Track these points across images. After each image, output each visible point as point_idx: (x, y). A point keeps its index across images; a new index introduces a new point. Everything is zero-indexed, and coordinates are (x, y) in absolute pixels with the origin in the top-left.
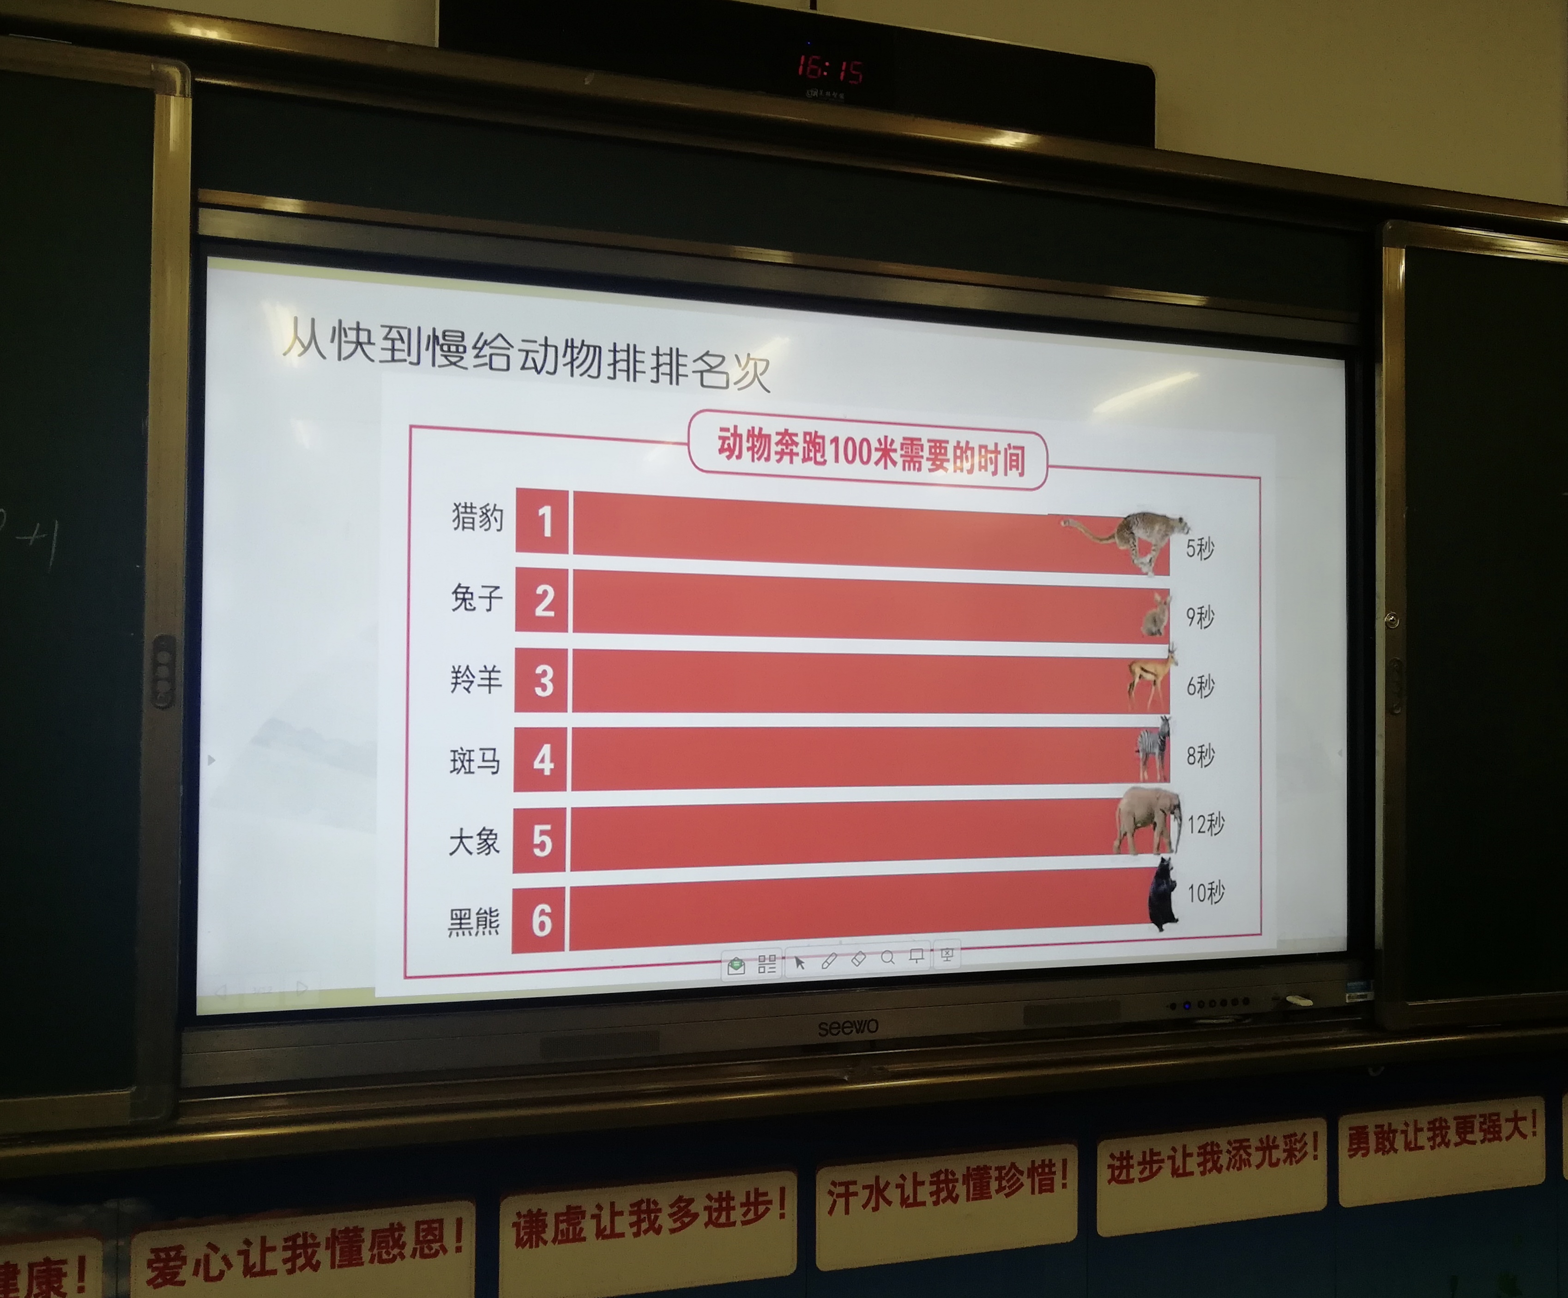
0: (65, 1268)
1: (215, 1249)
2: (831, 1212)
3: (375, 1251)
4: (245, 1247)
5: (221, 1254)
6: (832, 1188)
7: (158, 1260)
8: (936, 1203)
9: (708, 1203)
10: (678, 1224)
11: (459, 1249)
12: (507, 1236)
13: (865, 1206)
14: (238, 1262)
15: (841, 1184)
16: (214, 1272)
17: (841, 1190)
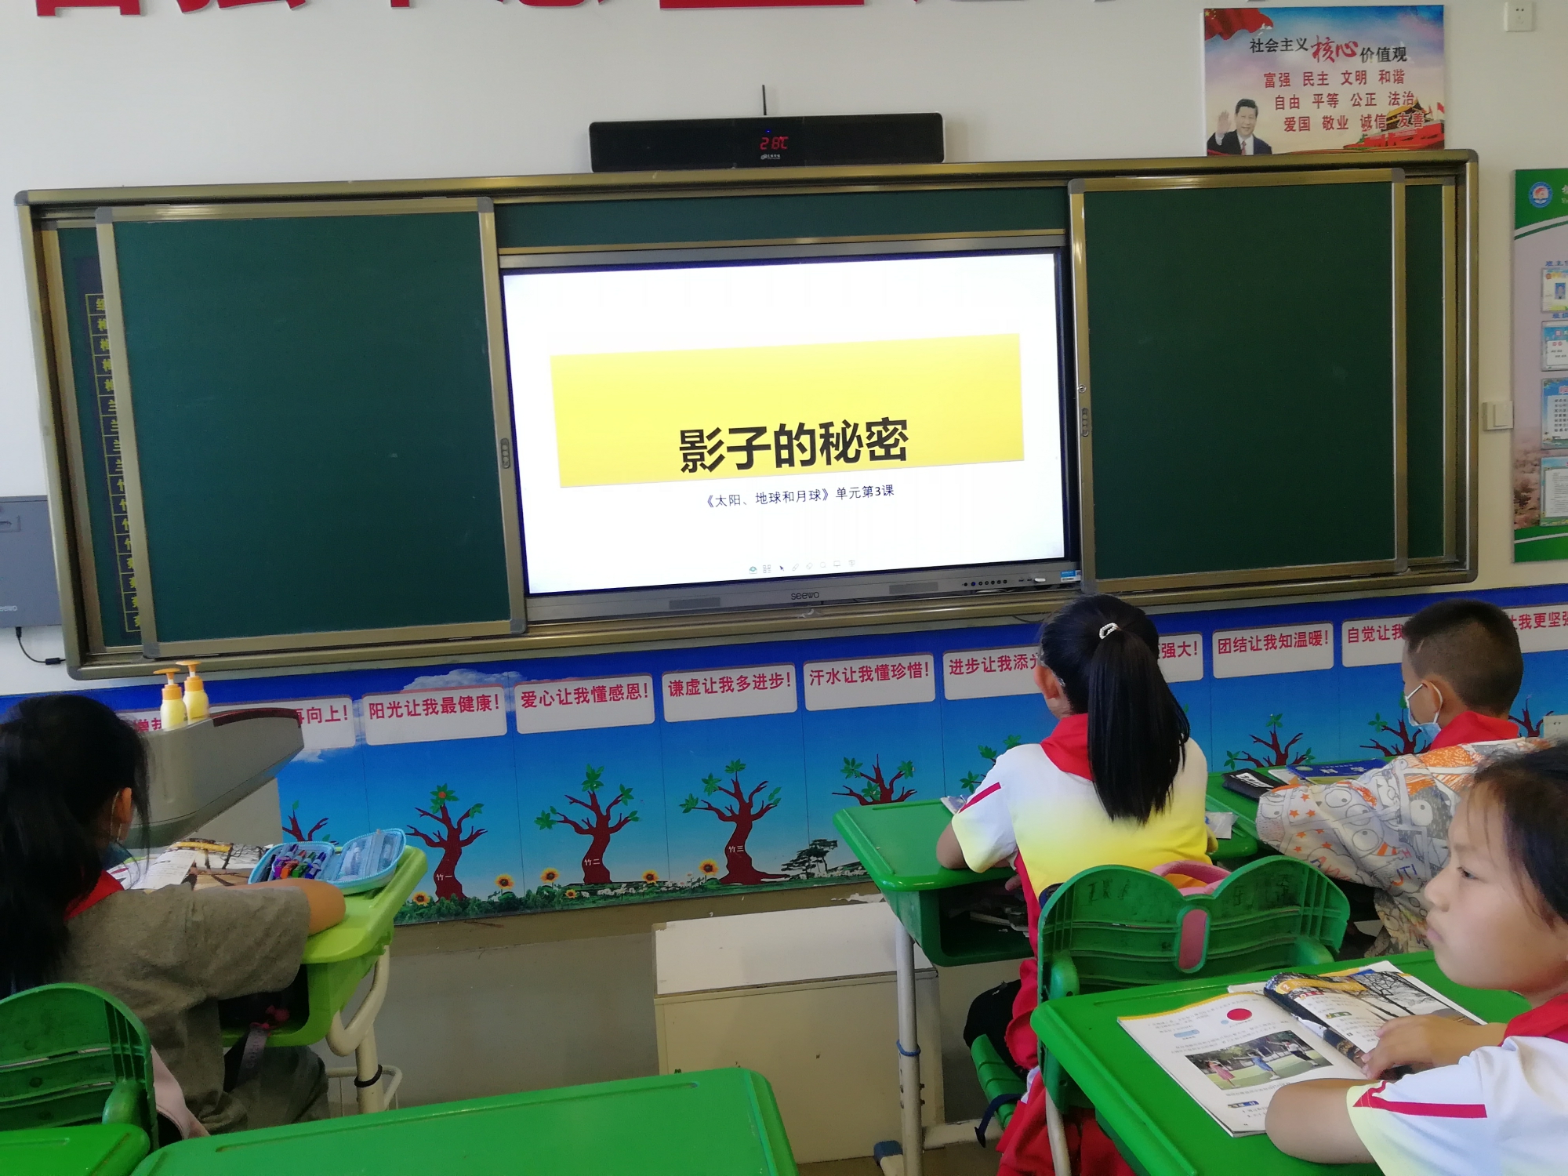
0: (490, 699)
1: (547, 693)
2: (811, 684)
3: (612, 696)
4: (559, 693)
5: (550, 695)
6: (811, 673)
7: (525, 697)
8: (862, 681)
9: (754, 679)
10: (741, 688)
11: (646, 696)
12: (666, 691)
13: (828, 681)
14: (557, 698)
15: (816, 672)
16: (547, 703)
17: (816, 674)
